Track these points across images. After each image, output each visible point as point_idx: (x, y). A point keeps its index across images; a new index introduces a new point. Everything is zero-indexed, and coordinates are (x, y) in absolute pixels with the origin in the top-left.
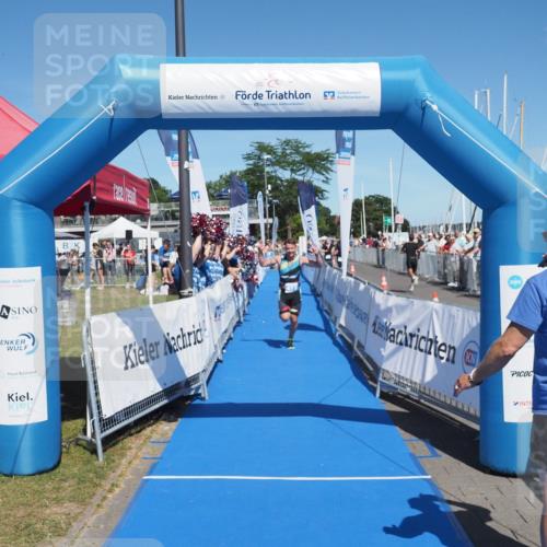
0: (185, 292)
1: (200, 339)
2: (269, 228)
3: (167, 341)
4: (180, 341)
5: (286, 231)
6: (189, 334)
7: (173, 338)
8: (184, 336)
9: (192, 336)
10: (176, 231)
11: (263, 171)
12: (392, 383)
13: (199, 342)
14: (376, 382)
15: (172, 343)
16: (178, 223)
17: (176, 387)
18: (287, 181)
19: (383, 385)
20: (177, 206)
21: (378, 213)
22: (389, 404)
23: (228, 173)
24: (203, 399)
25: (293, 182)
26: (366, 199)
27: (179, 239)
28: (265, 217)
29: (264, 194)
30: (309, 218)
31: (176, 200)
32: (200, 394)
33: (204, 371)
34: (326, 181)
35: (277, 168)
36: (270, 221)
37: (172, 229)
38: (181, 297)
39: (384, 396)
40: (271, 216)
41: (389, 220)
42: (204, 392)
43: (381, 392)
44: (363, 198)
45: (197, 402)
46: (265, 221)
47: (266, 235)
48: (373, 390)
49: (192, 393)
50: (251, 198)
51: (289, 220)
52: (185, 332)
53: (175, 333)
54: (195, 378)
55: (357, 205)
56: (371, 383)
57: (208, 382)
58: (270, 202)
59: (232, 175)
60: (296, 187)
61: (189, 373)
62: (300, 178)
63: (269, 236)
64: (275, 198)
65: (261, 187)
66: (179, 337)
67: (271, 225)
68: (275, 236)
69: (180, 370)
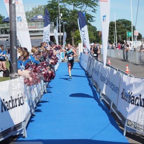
0: (13, 75)
1: (22, 103)
2: (61, 39)
3: (2, 104)
4: (11, 104)
5: (71, 40)
6: (16, 100)
7: (6, 102)
8: (13, 101)
9: (17, 101)
10: (7, 40)
11: (57, 5)
12: (132, 127)
13: (22, 104)
14: (123, 127)
15: (6, 105)
16: (9, 35)
17: (8, 131)
18: (71, 11)
19: (127, 128)
20: (8, 25)
21: (124, 30)
22: (131, 139)
23: (37, 7)
24: (24, 137)
25: (75, 12)
26: (117, 21)
27: (9, 45)
28: (59, 32)
29: (58, 19)
30: (84, 33)
31: (7, 22)
32: (22, 135)
33: (25, 121)
34: (94, 11)
35: (65, 3)
36: (62, 34)
37: (5, 39)
38: (11, 78)
39: (128, 135)
40: (62, 31)
41: (130, 34)
42: (25, 133)
43: (127, 133)
44: (115, 21)
45: (21, 139)
46: (59, 34)
47: (59, 42)
48: (122, 132)
49: (18, 134)
50: (51, 21)
51: (72, 34)
52: (14, 98)
53: (7, 99)
54: (19, 125)
55: (112, 25)
56: (120, 127)
57: (26, 128)
58: (61, 23)
59: (40, 7)
60: (76, 15)
61: (16, 122)
62: (79, 10)
63: (61, 43)
64: (64, 21)
65: (57, 15)
66: (10, 101)
67: (62, 37)
68: (65, 43)
69: (11, 120)
